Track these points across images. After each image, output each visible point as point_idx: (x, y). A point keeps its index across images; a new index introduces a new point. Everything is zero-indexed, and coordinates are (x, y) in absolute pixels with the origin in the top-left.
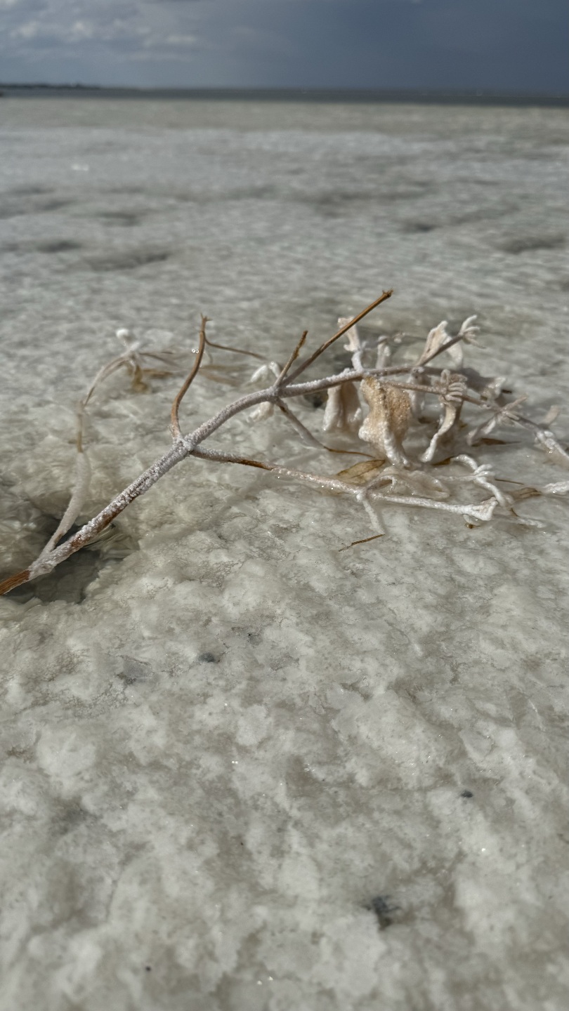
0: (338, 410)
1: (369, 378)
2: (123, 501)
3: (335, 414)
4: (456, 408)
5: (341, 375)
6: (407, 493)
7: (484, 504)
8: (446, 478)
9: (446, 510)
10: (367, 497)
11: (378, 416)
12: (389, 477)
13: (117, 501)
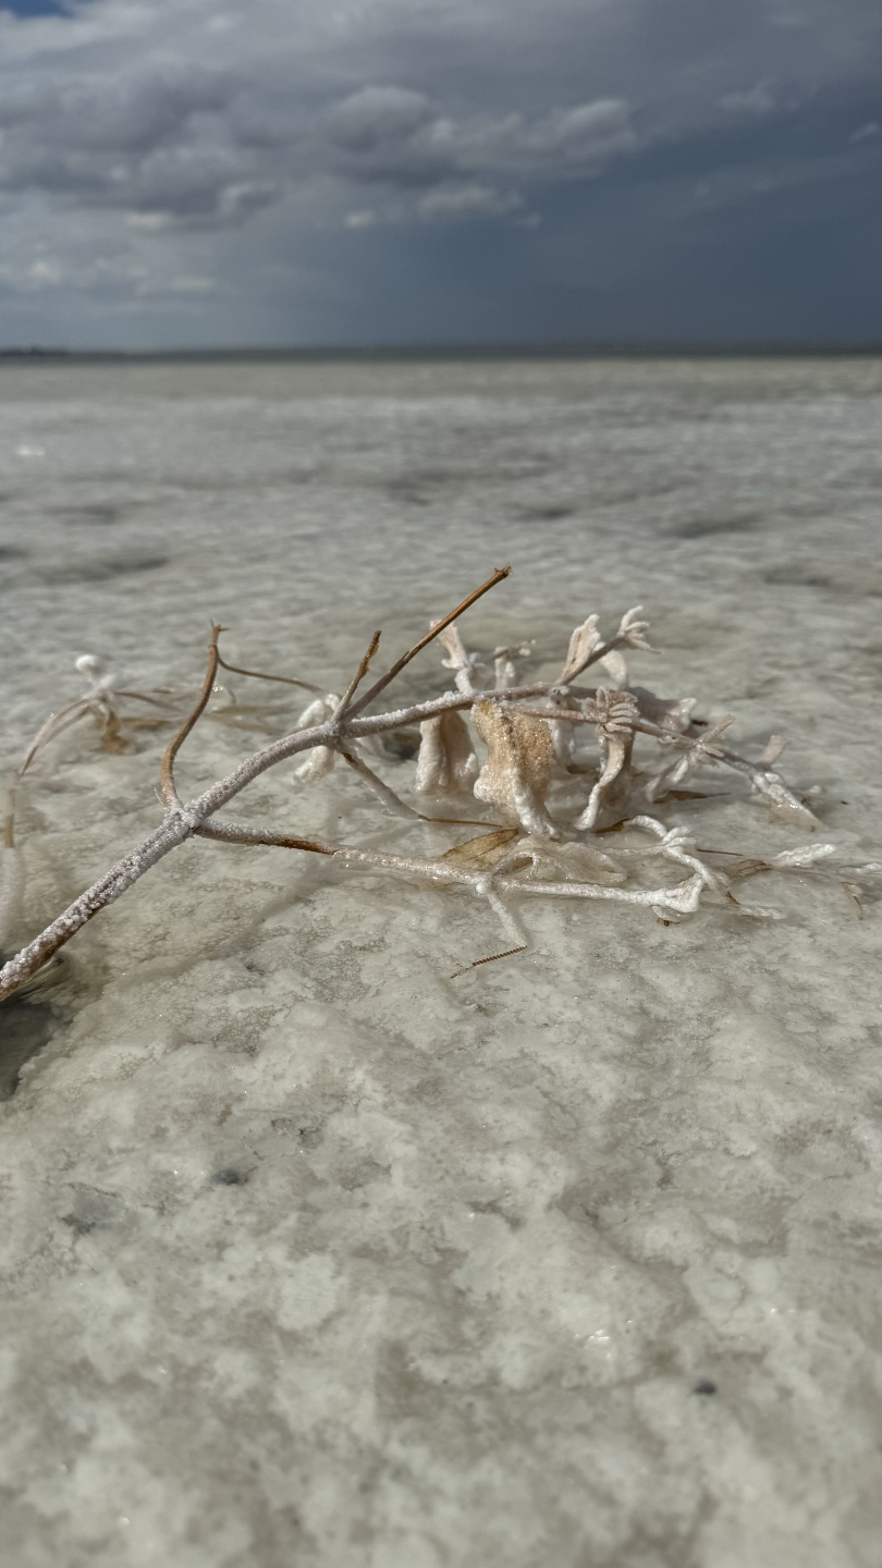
0: (437, 757)
1: (484, 701)
2: (76, 917)
3: (435, 764)
4: (625, 744)
5: (439, 701)
6: (558, 878)
7: (683, 886)
8: (618, 853)
9: (623, 901)
10: (494, 887)
11: (502, 760)
12: (528, 854)
13: (66, 918)
